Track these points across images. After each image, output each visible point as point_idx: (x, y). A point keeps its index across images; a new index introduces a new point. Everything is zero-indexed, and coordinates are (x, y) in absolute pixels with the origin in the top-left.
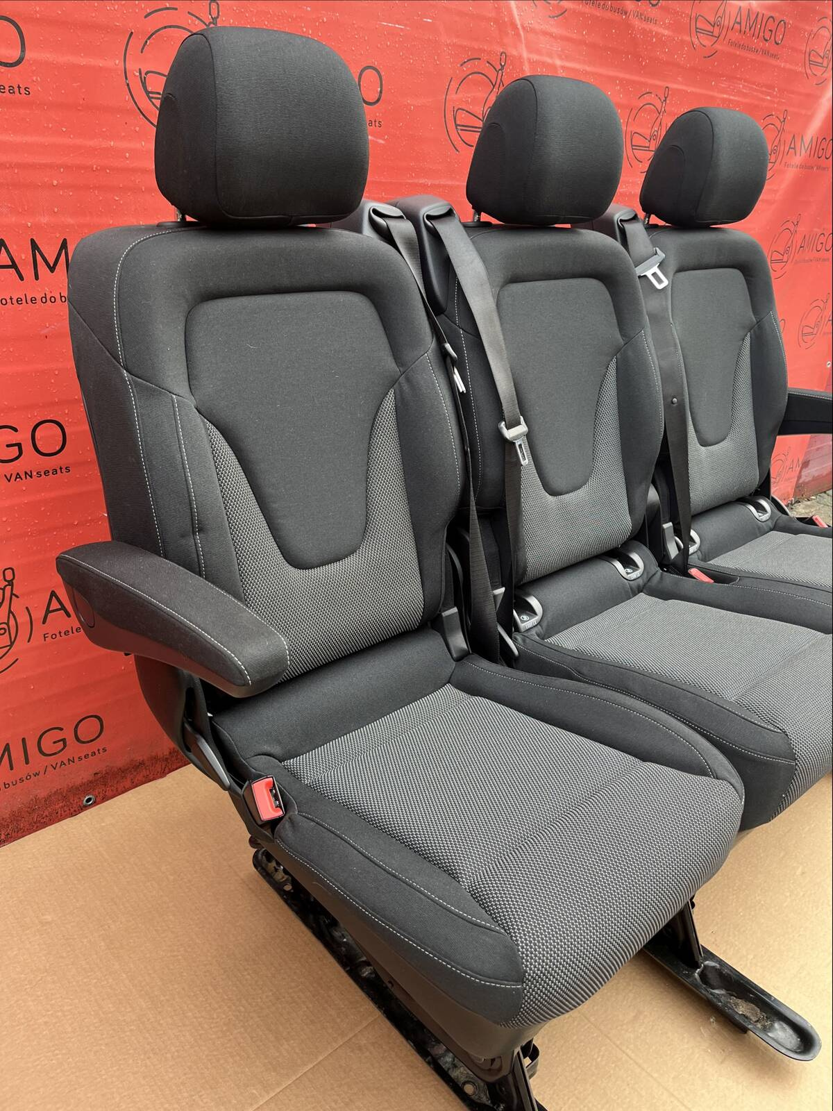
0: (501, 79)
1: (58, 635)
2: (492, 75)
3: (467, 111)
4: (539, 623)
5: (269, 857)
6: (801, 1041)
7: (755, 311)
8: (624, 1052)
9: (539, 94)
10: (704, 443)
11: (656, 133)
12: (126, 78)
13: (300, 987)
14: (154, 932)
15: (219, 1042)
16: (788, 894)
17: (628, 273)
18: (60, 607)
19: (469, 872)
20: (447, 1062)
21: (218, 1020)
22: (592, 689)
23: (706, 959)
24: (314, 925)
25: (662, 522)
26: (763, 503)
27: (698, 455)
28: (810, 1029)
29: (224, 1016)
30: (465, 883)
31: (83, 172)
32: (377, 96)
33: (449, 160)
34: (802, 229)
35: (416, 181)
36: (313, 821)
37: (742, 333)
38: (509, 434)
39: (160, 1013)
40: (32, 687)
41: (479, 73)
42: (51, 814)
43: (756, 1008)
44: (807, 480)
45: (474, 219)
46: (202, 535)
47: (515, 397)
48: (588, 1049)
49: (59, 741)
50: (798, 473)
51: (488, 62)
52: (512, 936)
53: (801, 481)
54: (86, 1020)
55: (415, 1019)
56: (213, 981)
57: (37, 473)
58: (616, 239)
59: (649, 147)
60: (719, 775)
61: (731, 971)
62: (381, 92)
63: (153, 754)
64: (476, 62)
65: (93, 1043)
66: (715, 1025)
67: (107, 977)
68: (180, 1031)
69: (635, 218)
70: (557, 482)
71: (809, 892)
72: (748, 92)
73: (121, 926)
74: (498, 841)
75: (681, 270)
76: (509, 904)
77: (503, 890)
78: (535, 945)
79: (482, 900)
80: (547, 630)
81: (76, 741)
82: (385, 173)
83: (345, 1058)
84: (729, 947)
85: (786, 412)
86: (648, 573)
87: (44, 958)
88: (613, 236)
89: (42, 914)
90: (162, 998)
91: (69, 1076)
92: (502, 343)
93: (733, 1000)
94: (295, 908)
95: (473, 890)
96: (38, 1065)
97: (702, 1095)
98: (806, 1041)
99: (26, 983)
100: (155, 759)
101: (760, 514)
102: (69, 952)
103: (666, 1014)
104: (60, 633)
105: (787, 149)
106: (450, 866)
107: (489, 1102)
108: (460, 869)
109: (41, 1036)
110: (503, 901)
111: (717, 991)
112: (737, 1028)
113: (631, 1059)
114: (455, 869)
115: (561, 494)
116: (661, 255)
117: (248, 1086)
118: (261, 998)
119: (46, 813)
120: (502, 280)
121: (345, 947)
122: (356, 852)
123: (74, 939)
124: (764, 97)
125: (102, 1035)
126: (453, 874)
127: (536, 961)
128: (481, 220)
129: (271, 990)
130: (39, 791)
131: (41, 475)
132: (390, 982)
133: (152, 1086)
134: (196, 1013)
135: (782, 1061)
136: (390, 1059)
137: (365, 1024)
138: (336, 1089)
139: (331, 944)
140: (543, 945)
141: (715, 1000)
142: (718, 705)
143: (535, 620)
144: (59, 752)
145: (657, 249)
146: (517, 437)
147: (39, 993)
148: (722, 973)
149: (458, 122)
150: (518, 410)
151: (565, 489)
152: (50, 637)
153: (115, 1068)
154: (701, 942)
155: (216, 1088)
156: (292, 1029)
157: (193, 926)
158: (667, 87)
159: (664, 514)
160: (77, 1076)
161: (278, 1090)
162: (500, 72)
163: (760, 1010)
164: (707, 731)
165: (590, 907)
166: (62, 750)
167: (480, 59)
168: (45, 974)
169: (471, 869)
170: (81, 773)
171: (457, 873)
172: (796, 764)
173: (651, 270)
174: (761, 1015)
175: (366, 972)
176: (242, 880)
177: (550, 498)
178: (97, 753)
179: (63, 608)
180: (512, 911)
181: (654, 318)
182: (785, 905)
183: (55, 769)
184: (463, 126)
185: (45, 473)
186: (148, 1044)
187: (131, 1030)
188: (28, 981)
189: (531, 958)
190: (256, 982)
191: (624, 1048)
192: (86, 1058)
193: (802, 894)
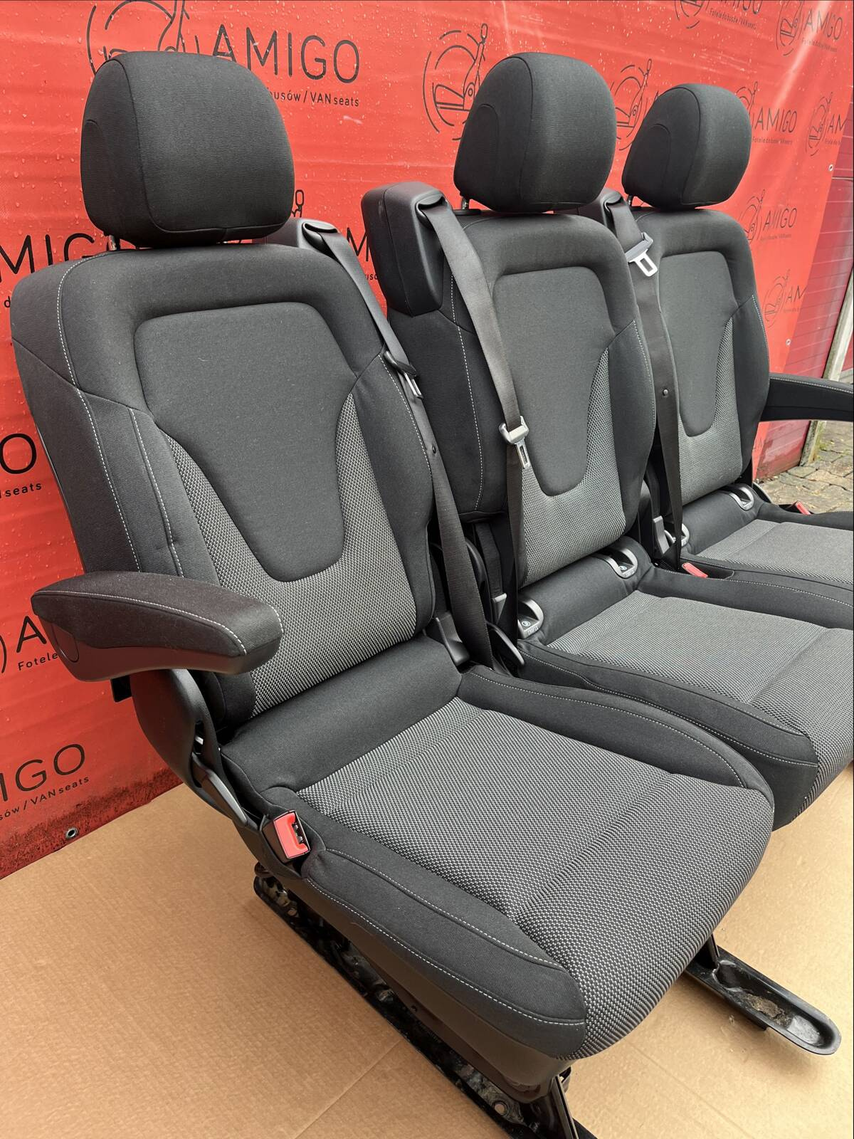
0: (482, 54)
1: (34, 663)
2: (473, 48)
3: (447, 88)
4: (541, 628)
5: (271, 881)
6: (820, 1035)
7: (736, 294)
8: (649, 1058)
9: (534, 73)
10: (691, 433)
11: (636, 108)
12: (90, 58)
13: (317, 1016)
14: (158, 970)
15: (239, 1081)
16: (791, 885)
17: (619, 260)
18: (35, 633)
19: (515, 903)
20: (475, 1083)
21: (236, 1057)
22: (608, 698)
23: (721, 959)
24: (325, 951)
25: (653, 516)
26: (746, 490)
27: (687, 444)
28: (828, 1024)
29: (241, 1053)
30: (512, 915)
31: (46, 161)
32: (354, 73)
33: (428, 141)
34: (767, 205)
35: (395, 164)
36: (345, 858)
37: (724, 318)
38: (510, 436)
39: (174, 1055)
40: (8, 720)
41: (460, 47)
42: (32, 850)
43: (773, 1004)
44: (770, 460)
45: (462, 207)
46: (177, 545)
47: (515, 396)
48: (613, 1057)
49: (38, 774)
50: (760, 453)
51: (468, 35)
52: (570, 972)
53: (764, 461)
54: (96, 1069)
55: (439, 1042)
56: (225, 1016)
57: (6, 492)
58: (603, 223)
59: (628, 123)
60: (749, 784)
61: (747, 969)
62: (357, 67)
63: (137, 780)
64: (456, 35)
65: (106, 1092)
66: (734, 1023)
67: (113, 1021)
68: (197, 1072)
69: (620, 201)
70: (554, 483)
71: (811, 882)
72: (726, 63)
73: (121, 965)
74: (539, 868)
75: (666, 255)
76: (563, 937)
77: (555, 922)
78: (595, 979)
79: (532, 933)
80: (549, 634)
81: (56, 773)
82: (362, 156)
83: (371, 1088)
84: (739, 943)
85: (768, 398)
86: (642, 569)
87: (43, 1006)
88: (600, 220)
89: (36, 959)
90: (174, 1039)
91: (85, 1129)
92: (500, 339)
93: (750, 997)
94: (304, 935)
95: (522, 923)
96: (51, 1121)
97: (730, 1095)
98: (826, 1036)
99: (28, 1033)
100: (139, 785)
101: (744, 503)
102: (69, 997)
103: (686, 1016)
104: (36, 660)
105: (755, 123)
106: (494, 898)
107: (522, 1120)
108: (505, 901)
109: (50, 1089)
110: (556, 933)
111: (733, 990)
112: (755, 1025)
113: (657, 1065)
114: (500, 901)
115: (558, 494)
116: (649, 240)
117: (275, 1125)
118: (277, 1031)
119: (28, 849)
120: (498, 273)
121: (358, 971)
122: (397, 890)
123: (73, 983)
124: (738, 68)
125: (115, 1084)
126: (498, 905)
127: (597, 996)
128: (470, 208)
129: (287, 1022)
130: (19, 828)
131: (10, 494)
132: (413, 1007)
133: (174, 1132)
134: (211, 1052)
135: (803, 1055)
136: (417, 1085)
137: (388, 1050)
138: (366, 1120)
139: (345, 971)
140: (603, 978)
141: (735, 1000)
142: (737, 710)
143: (536, 625)
144: (39, 785)
145: (645, 233)
146: (518, 439)
147: (43, 1043)
148: (738, 971)
149: (438, 100)
150: (518, 410)
151: (562, 489)
152: (25, 666)
153: (133, 1117)
154: (717, 943)
155: (241, 1130)
156: (314, 1061)
157: (199, 960)
158: (650, 60)
159: (655, 507)
160: (94, 1130)
161: (305, 1127)
162: (481, 45)
163: (778, 1007)
164: (730, 738)
165: (643, 934)
166: (43, 782)
167: (460, 31)
168: (47, 1023)
169: (517, 900)
170: (63, 806)
171: (502, 905)
172: (819, 766)
173: (638, 256)
174: (777, 1010)
175: (383, 996)
176: (244, 908)
177: (548, 499)
178: (78, 783)
179: (38, 634)
180: (567, 945)
181: (643, 306)
182: (789, 897)
183: (35, 803)
184: (443, 104)
185: (14, 492)
186: (165, 1089)
187: (145, 1076)
188: (30, 1032)
189: (593, 993)
190: (271, 1014)
191: (649, 1055)
192: (101, 1108)
193: (804, 885)
